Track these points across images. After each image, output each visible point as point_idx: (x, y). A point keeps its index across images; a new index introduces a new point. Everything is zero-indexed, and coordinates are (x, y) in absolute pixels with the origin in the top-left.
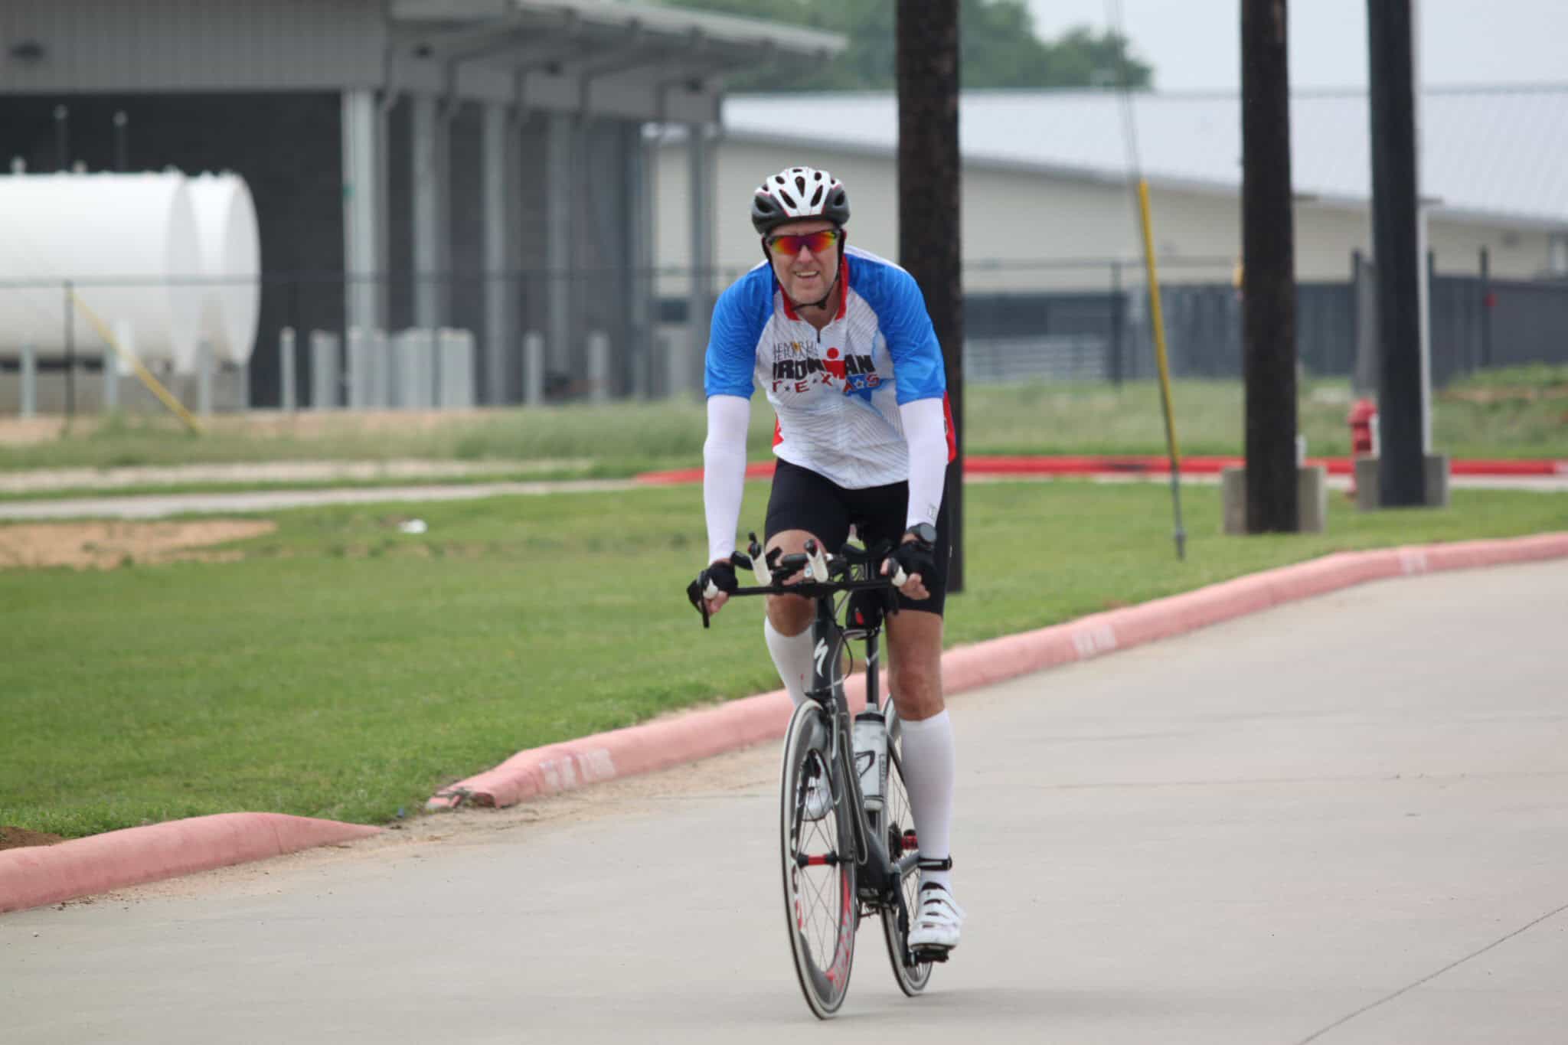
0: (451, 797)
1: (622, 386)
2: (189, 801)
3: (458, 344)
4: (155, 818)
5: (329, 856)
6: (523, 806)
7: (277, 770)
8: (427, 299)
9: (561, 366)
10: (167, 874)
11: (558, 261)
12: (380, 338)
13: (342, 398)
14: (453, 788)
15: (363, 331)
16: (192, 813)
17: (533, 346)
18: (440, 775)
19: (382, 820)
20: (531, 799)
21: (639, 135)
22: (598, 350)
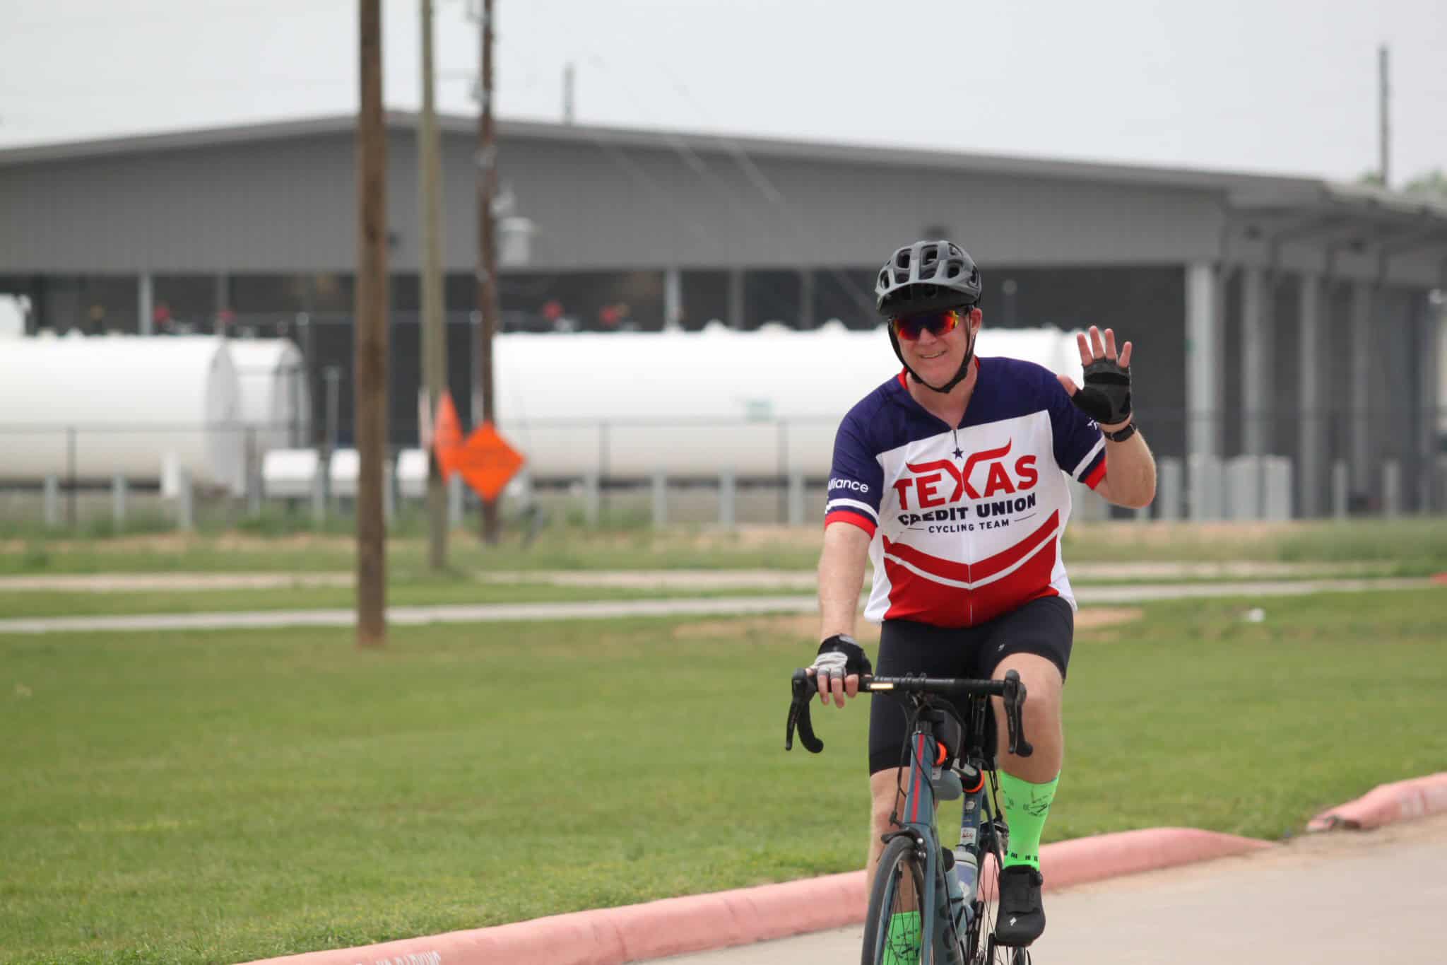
0: (1327, 820)
1: (1411, 504)
2: (1123, 820)
3: (1279, 470)
4: (1103, 831)
5: (1236, 864)
6: (1383, 829)
7: (1186, 798)
8: (1253, 433)
9: (1362, 487)
10: (1115, 874)
11: (1359, 401)
12: (1215, 465)
13: (1184, 512)
14: (1328, 814)
15: (1202, 458)
16: (1131, 828)
17: (1340, 472)
18: (1317, 805)
19: (1273, 837)
20: (1388, 824)
21: (1427, 300)
22: (1392, 476)
